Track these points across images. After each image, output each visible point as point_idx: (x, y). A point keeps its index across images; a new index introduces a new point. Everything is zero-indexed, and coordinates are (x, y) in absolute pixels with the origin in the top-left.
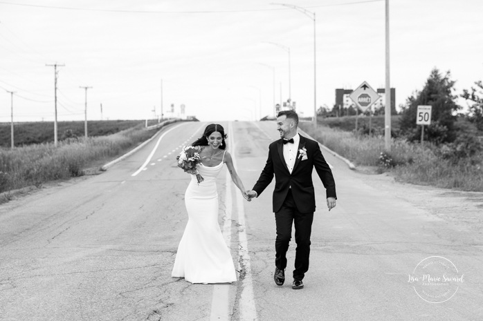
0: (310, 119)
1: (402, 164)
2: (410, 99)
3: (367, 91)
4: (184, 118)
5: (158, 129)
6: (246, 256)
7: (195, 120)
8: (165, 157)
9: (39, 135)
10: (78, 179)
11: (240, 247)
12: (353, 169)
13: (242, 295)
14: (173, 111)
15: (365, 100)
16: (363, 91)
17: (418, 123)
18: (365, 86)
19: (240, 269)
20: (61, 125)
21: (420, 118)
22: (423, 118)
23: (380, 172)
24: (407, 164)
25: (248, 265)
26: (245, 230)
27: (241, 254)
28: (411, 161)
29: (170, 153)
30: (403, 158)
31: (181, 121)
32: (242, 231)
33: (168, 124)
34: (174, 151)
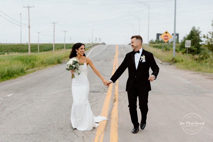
0: (146, 44)
1: (179, 62)
2: (184, 38)
3: (167, 35)
4: (100, 43)
5: (90, 47)
6: (117, 94)
7: (104, 44)
8: (92, 57)
9: (48, 48)
10: (60, 65)
11: (115, 91)
12: (161, 63)
13: (113, 108)
14: (96, 40)
15: (166, 38)
16: (166, 34)
17: (186, 47)
18: (166, 33)
19: (114, 99)
20: (56, 45)
21: (187, 45)
22: (188, 45)
23: (171, 65)
24: (181, 62)
25: (117, 97)
26: (118, 85)
27: (115, 93)
28: (182, 61)
29: (94, 56)
30: (179, 60)
31: (99, 44)
32: (117, 85)
33: (94, 45)
34: (95, 55)
